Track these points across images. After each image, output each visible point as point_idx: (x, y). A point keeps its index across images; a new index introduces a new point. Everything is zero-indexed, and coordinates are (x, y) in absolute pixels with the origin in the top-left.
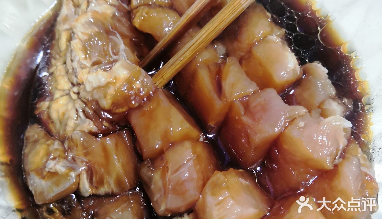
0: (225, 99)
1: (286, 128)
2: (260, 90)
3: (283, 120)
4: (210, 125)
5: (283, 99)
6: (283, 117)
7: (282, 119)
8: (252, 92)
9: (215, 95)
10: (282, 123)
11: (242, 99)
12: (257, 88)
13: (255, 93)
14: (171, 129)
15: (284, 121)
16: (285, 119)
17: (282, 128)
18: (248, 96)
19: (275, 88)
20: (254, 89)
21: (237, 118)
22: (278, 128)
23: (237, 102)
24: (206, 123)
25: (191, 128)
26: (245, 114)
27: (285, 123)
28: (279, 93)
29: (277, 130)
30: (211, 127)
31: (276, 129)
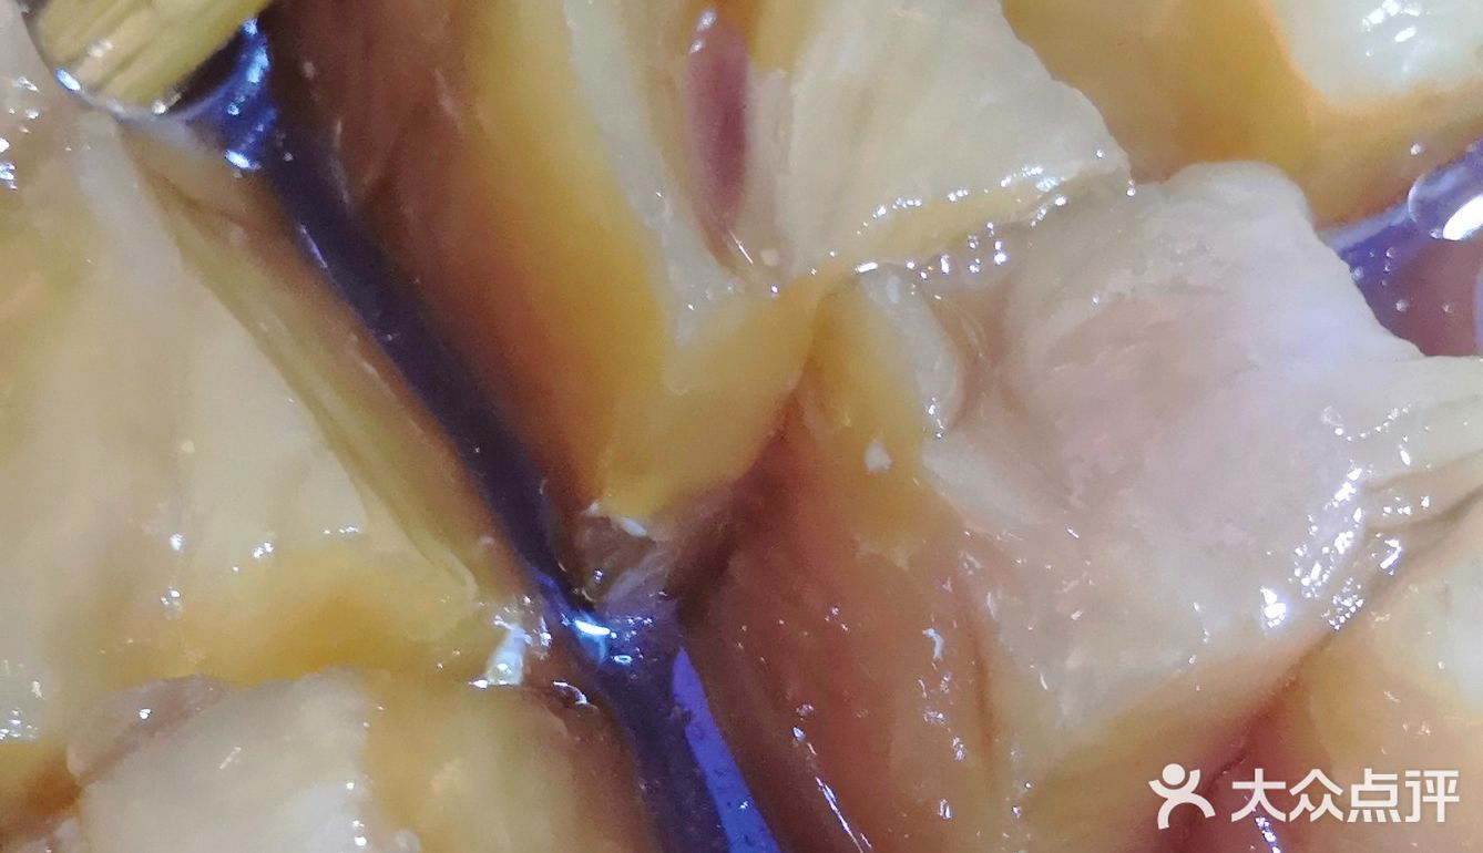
0: (769, 257)
1: (1379, 587)
2: (1141, 177)
3: (1347, 508)
4: (605, 522)
5: (1376, 291)
6: (1355, 474)
7: (1345, 492)
8: (1060, 189)
9: (668, 212)
10: (1344, 542)
11: (945, 267)
12: (1109, 157)
13: (1084, 198)
14: (176, 542)
15: (1358, 515)
16: (1370, 493)
17: (1333, 587)
18: (1015, 232)
19: (1301, 171)
20: (1073, 169)
21: (876, 458)
22: (1293, 592)
23: (892, 291)
24: (570, 499)
25: (389, 537)
26: (964, 416)
27: (1371, 537)
28: (1327, 220)
29: (1275, 610)
30: (625, 535)
31: (1269, 595)
